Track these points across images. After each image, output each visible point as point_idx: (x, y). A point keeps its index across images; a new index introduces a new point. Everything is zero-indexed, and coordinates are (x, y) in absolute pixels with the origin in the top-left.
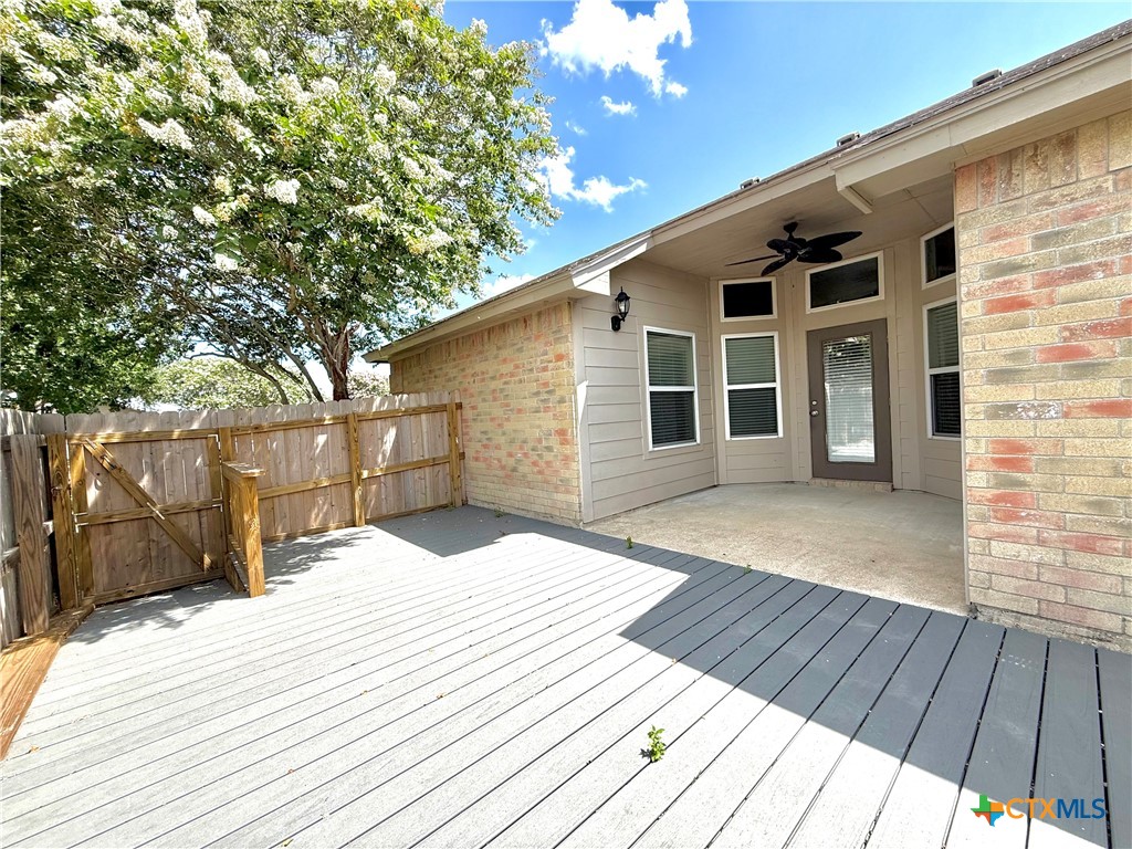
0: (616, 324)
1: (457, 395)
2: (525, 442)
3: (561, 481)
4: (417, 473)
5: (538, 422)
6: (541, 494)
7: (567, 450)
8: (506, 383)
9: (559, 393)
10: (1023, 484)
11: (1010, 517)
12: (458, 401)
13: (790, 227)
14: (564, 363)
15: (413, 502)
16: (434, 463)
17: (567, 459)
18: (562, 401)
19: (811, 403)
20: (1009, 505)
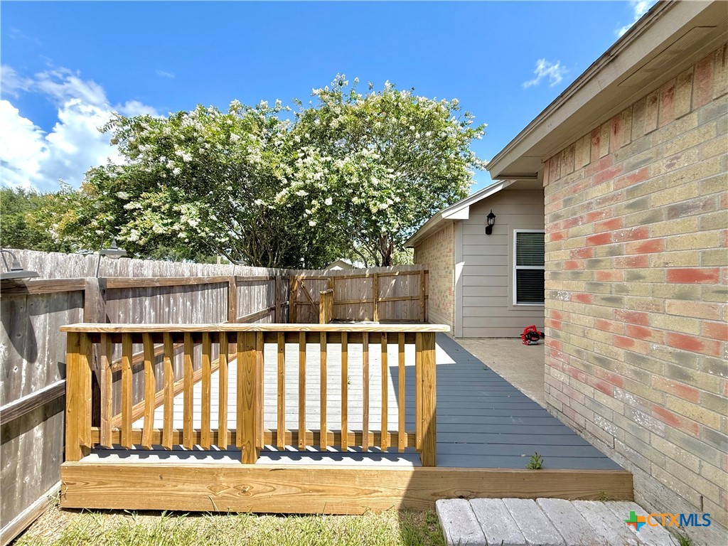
0: (489, 230)
1: (427, 266)
2: (442, 292)
3: (449, 314)
4: (403, 303)
5: (445, 283)
7: (451, 298)
9: (450, 268)
10: (559, 337)
11: (556, 354)
12: (427, 269)
14: (451, 254)
15: (400, 315)
16: (412, 299)
17: (451, 303)
18: (450, 272)
20: (555, 348)
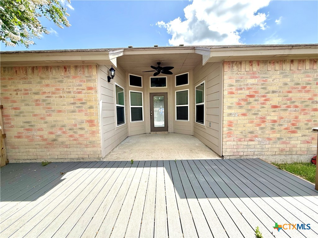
0: (109, 79)
2: (64, 126)
3: (90, 142)
5: (74, 117)
6: (75, 149)
7: (94, 129)
8: (47, 97)
9: (89, 104)
10: (232, 129)
11: (230, 136)
13: (159, 63)
14: (93, 91)
17: (93, 133)
18: (91, 107)
19: (150, 112)
20: (230, 134)
